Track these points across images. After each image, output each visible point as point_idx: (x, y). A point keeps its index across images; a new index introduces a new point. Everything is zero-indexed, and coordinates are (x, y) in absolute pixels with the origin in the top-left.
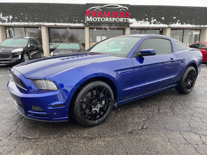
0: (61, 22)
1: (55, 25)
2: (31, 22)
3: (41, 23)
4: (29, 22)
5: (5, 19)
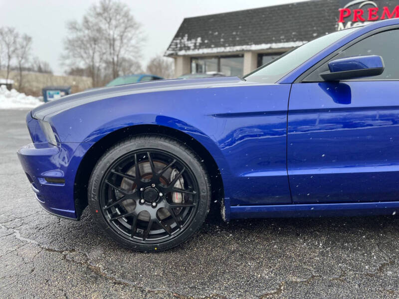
0: (282, 41)
1: (270, 48)
2: (229, 46)
3: (245, 47)
4: (225, 47)
5: (190, 45)
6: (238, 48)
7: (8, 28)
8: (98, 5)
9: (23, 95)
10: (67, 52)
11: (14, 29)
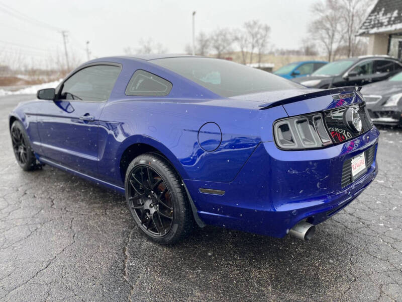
5: (383, 21)
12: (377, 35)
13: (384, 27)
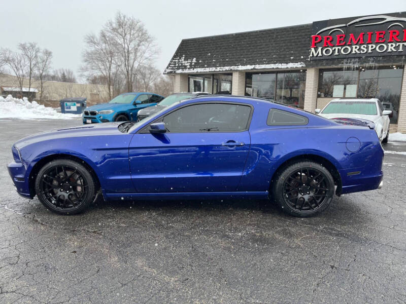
0: (265, 63)
1: (254, 69)
2: (220, 66)
3: (232, 68)
4: (216, 67)
5: (186, 64)
6: (227, 68)
7: (30, 43)
8: (114, 21)
9: (43, 106)
10: (85, 64)
11: (35, 44)
12: (181, 74)
13: (187, 69)
